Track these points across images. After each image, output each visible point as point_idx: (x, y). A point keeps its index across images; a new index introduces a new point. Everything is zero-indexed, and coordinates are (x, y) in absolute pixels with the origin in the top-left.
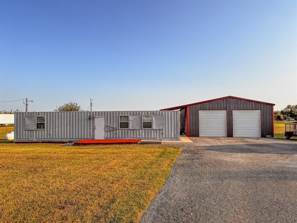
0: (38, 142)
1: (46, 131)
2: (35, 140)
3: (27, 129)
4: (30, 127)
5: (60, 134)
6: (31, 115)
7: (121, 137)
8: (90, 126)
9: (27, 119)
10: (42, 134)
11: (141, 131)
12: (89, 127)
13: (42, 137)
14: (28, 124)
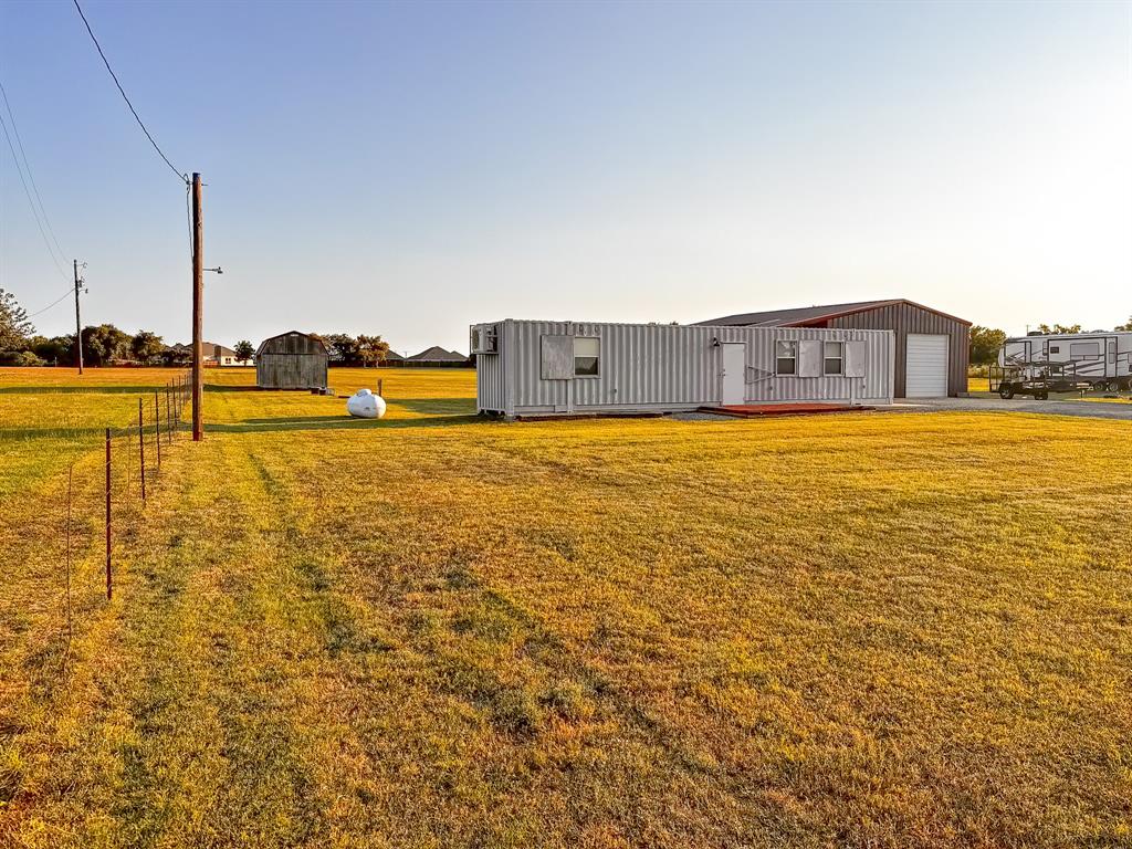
0: (588, 417)
1: (601, 381)
2: (571, 410)
3: (547, 375)
4: (559, 368)
5: (639, 393)
6: (559, 330)
7: (778, 398)
8: (712, 368)
9: (548, 344)
10: (590, 393)
11: (820, 379)
12: (709, 371)
13: (590, 400)
14: (551, 358)
